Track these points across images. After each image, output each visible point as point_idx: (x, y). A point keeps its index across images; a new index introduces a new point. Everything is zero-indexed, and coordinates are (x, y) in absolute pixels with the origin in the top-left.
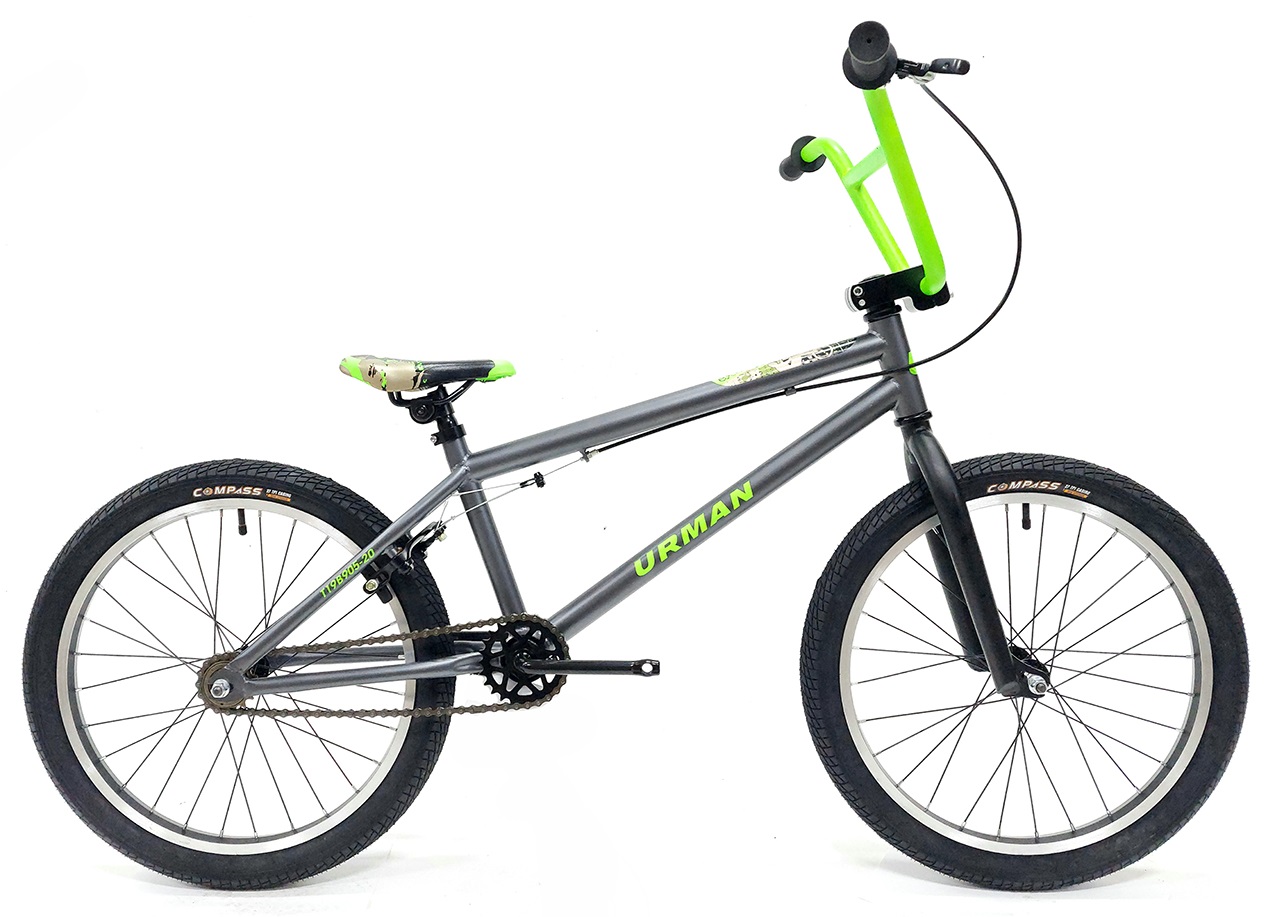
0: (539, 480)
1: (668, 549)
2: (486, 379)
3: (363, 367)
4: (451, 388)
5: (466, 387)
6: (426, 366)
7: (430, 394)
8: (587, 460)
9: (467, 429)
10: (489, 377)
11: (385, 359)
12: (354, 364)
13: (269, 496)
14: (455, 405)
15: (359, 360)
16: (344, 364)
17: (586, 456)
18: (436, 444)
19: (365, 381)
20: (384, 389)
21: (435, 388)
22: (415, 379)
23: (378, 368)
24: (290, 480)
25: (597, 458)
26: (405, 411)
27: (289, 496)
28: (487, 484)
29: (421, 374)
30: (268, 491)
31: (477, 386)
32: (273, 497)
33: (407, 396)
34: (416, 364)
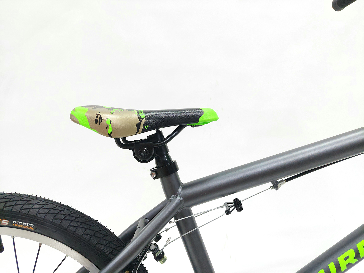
0: (238, 205)
1: (348, 261)
2: (195, 124)
3: (90, 115)
4: (166, 131)
5: (178, 130)
6: (147, 114)
7: (150, 137)
8: (277, 188)
9: (179, 165)
10: (199, 123)
11: (111, 109)
12: (82, 114)
13: (16, 225)
14: (169, 145)
15: (87, 109)
16: (74, 114)
17: (276, 186)
18: (155, 178)
19: (92, 128)
20: (110, 136)
21: (153, 132)
22: (138, 125)
23: (104, 116)
24: (33, 212)
25: (285, 187)
26: (129, 153)
27: (33, 226)
28: (195, 210)
29: (143, 121)
30: (14, 222)
31: (188, 129)
32: (20, 226)
33: (130, 139)
34: (139, 113)
